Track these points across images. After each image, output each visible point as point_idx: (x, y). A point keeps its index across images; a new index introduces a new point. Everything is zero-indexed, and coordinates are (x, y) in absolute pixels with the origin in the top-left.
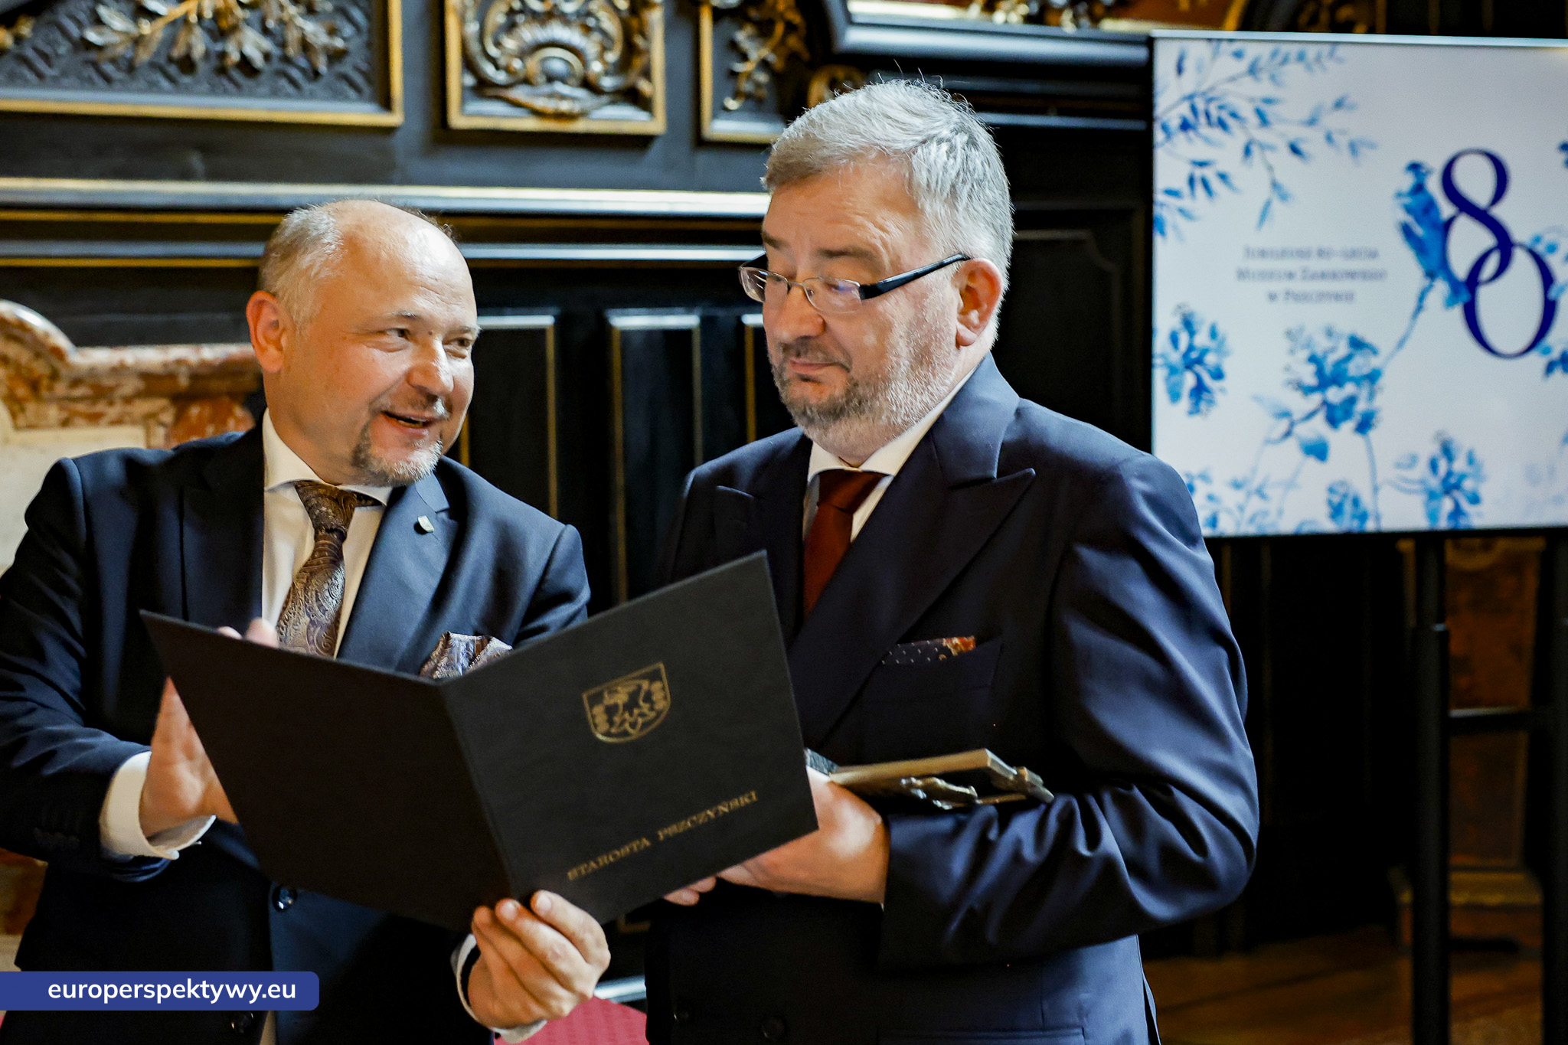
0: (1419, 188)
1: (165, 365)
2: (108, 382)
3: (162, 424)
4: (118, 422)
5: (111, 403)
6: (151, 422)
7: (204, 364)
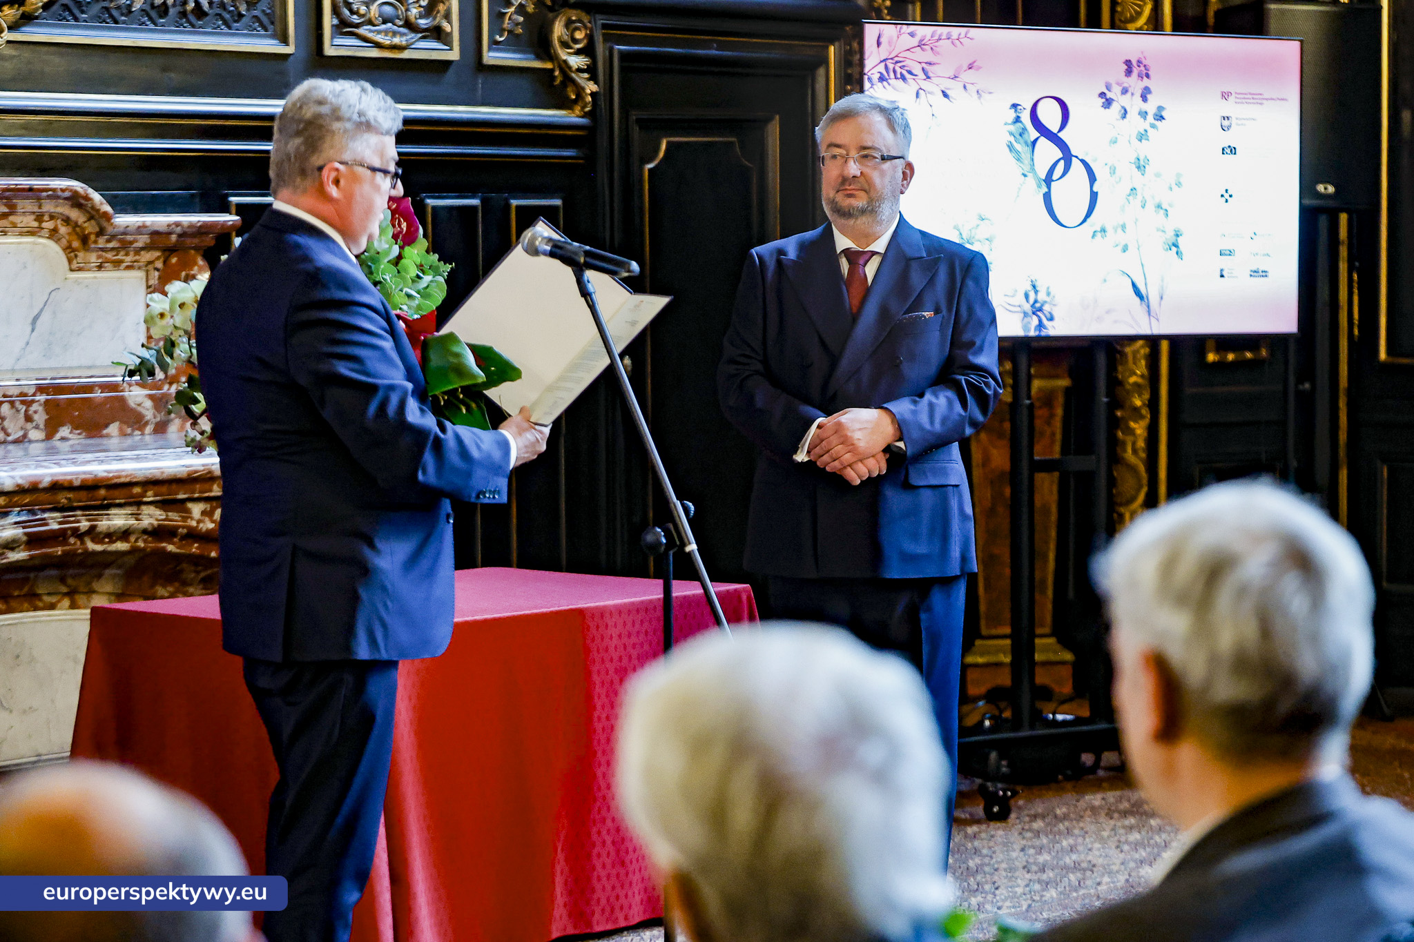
0: (1018, 120)
1: (168, 226)
2: (129, 238)
3: (157, 269)
4: (130, 267)
5: (127, 254)
6: (150, 267)
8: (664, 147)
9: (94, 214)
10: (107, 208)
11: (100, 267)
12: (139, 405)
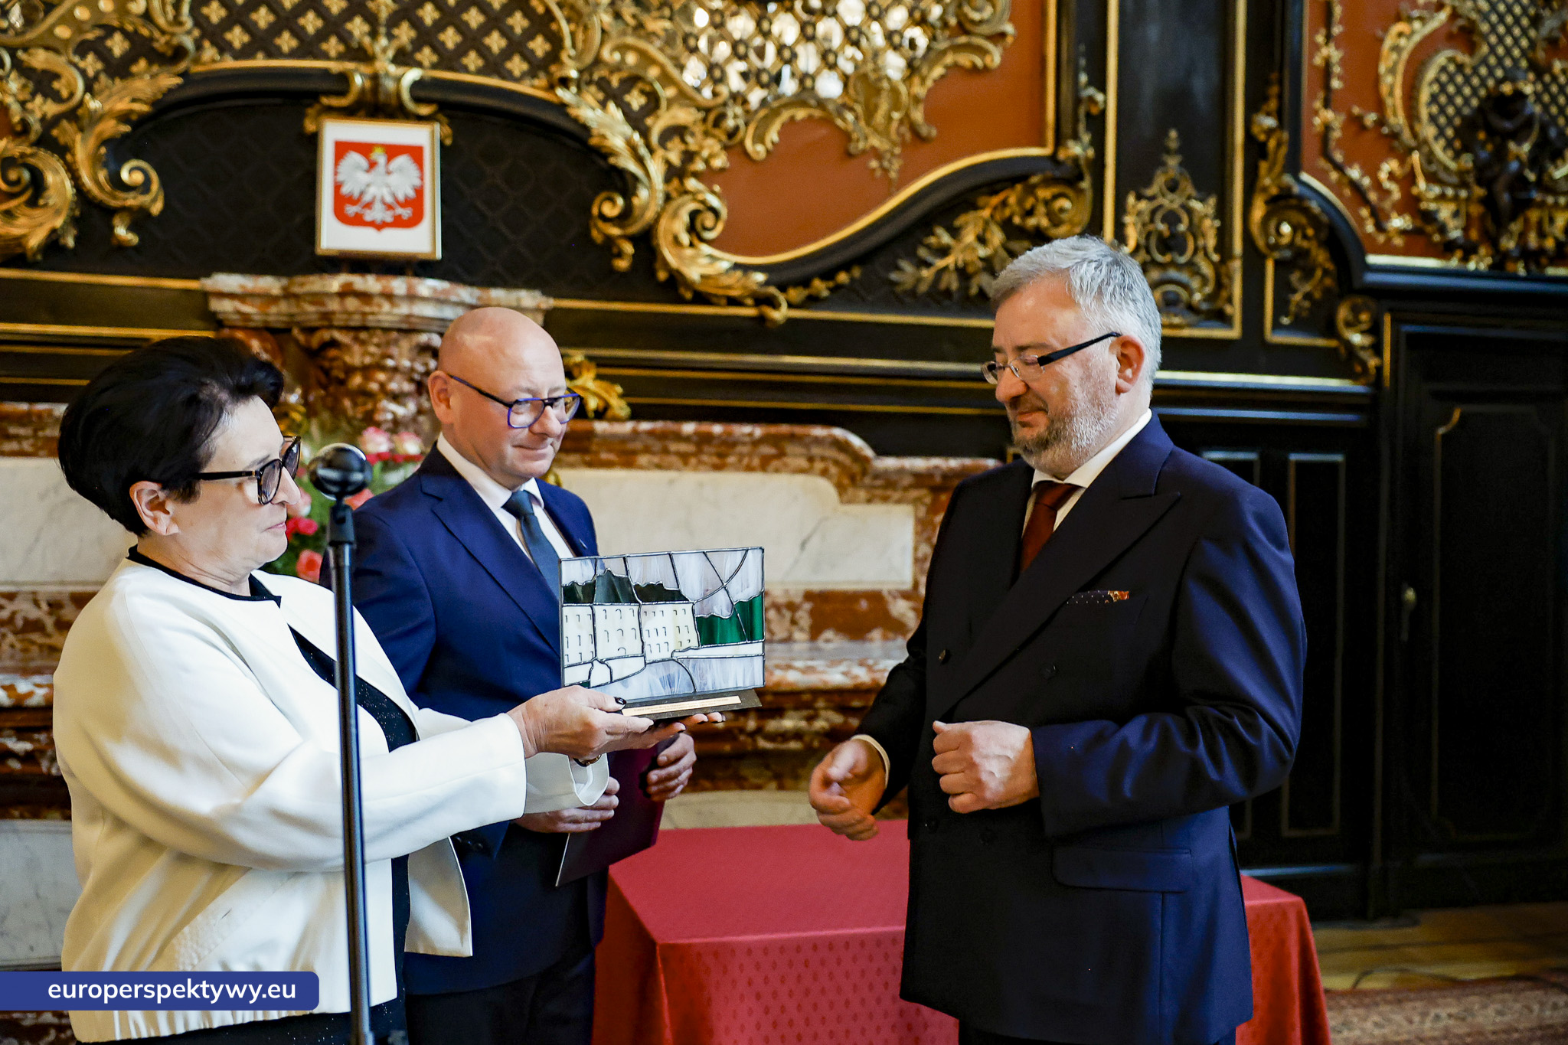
1: (928, 469)
2: (894, 478)
3: (926, 505)
4: (899, 502)
5: (894, 491)
6: (918, 504)
7: (952, 470)
8: (1457, 415)
9: (857, 457)
10: (869, 452)
11: (869, 501)
12: (903, 615)
